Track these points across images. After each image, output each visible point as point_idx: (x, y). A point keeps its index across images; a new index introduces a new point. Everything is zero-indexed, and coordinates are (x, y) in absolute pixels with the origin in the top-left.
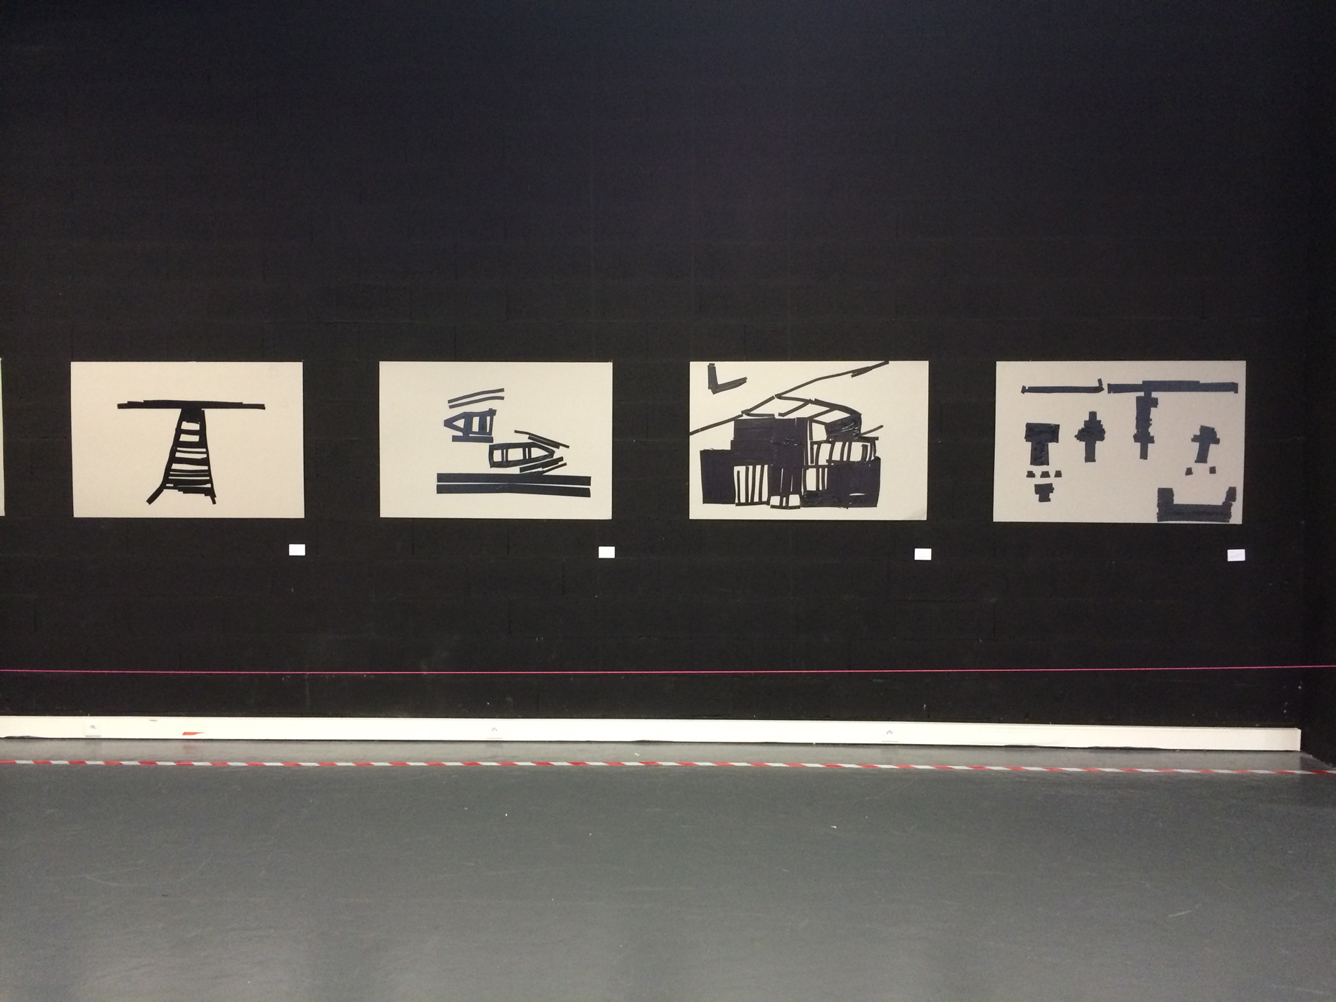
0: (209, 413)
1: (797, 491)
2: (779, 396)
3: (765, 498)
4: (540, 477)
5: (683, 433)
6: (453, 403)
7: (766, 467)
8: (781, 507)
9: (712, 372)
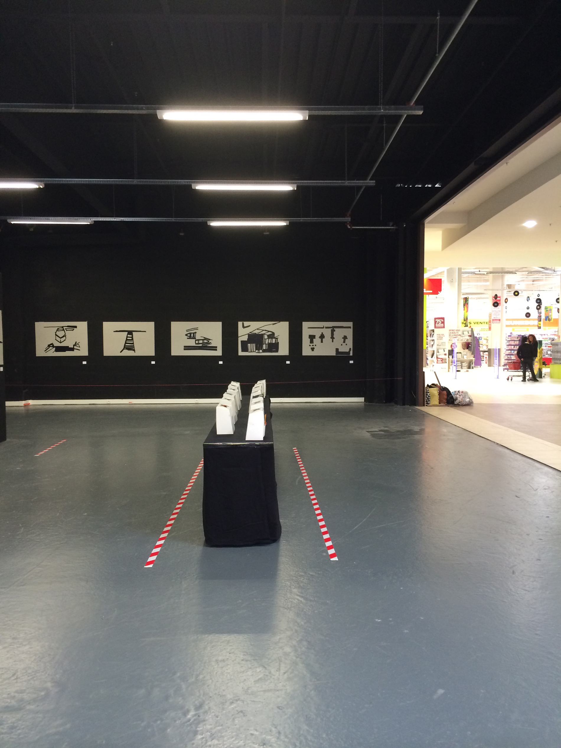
0: (133, 333)
1: (261, 349)
2: (257, 329)
3: (254, 351)
4: (206, 346)
5: (237, 337)
6: (187, 331)
7: (255, 344)
8: (258, 353)
9: (243, 324)
